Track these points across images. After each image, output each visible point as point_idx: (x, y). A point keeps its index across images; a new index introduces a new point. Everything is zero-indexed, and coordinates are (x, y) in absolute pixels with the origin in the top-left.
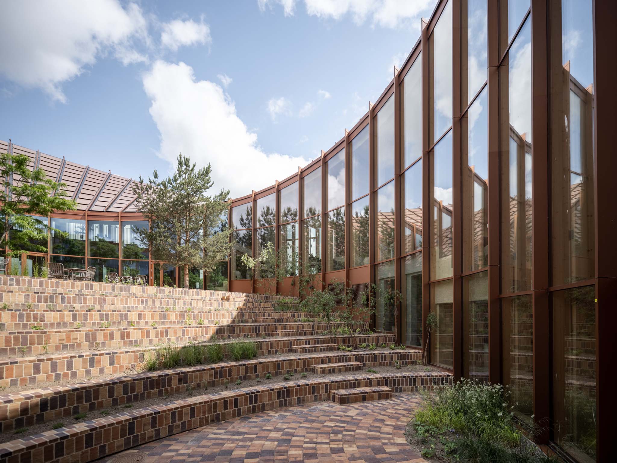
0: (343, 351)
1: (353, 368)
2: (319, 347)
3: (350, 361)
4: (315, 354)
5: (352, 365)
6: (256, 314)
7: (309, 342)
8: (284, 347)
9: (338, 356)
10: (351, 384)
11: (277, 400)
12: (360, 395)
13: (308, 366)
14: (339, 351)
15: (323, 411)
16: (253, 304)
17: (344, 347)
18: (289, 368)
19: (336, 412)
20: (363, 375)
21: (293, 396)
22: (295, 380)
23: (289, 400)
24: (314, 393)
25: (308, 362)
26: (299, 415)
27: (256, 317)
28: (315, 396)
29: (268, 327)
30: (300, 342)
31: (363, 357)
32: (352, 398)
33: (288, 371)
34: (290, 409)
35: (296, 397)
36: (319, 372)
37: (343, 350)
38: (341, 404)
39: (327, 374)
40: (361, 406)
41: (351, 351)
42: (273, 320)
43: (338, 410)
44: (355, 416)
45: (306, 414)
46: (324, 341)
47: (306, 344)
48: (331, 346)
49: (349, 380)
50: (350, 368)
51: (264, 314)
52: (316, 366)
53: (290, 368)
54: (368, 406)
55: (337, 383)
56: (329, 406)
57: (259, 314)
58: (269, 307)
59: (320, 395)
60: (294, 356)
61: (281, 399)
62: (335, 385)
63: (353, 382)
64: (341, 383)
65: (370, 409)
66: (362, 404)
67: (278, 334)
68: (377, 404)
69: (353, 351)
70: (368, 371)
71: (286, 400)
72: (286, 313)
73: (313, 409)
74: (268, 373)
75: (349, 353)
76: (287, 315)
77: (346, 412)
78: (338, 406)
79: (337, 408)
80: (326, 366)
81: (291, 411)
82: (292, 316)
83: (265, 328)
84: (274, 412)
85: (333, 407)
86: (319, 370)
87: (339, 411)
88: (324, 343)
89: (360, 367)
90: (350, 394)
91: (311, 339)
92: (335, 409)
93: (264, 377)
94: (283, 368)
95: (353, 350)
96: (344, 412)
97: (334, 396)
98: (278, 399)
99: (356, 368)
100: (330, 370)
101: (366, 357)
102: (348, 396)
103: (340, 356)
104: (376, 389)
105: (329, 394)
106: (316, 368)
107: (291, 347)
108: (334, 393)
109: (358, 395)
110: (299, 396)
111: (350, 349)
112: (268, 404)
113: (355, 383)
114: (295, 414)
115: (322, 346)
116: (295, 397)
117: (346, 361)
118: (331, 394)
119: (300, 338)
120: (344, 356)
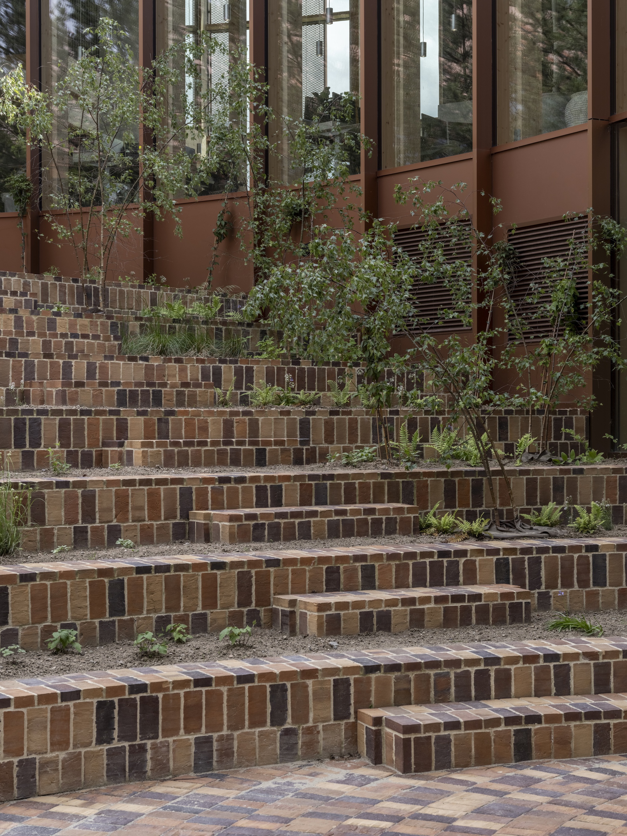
0: (439, 538)
1: (483, 612)
2: (324, 514)
3: (471, 579)
4: (301, 548)
5: (477, 597)
6: (30, 366)
7: (277, 491)
8: (154, 514)
9: (411, 555)
10: (463, 678)
11: (94, 748)
12: (502, 728)
13: (264, 600)
14: (424, 538)
15: (313, 797)
16: (18, 322)
17: (447, 519)
18: (168, 609)
19: (374, 802)
20: (525, 642)
21: (175, 732)
22: (194, 658)
23: (154, 747)
24: (277, 720)
25: (263, 579)
26: (197, 812)
27: (29, 377)
28: (287, 732)
29: (79, 424)
30: (233, 493)
31: (535, 563)
32: (463, 742)
33: (162, 622)
34: (160, 789)
35: (192, 737)
36: (312, 628)
37: (442, 531)
38: (406, 770)
39: (350, 636)
40: (503, 780)
41: (480, 537)
42: (110, 395)
43: (391, 793)
44: (466, 817)
45: (232, 809)
46: (350, 488)
47: (261, 503)
48: (386, 511)
49: (455, 663)
50: (466, 611)
51: (67, 367)
52: (299, 598)
53: (173, 605)
54: (539, 780)
55: (393, 676)
56: (347, 781)
57: (42, 365)
58: (96, 337)
59: (310, 731)
60: (200, 552)
61: (116, 744)
62: (383, 684)
63: (473, 670)
64: (412, 675)
65: (543, 793)
66: (511, 773)
67: (130, 453)
68: (582, 772)
69: (490, 538)
70: (555, 627)
71: (142, 748)
72: (178, 361)
73: (269, 791)
74: (64, 627)
75: (471, 545)
76: (183, 370)
77: (425, 804)
78: (394, 780)
79: (386, 787)
80: (350, 597)
81: (160, 796)
82: (205, 376)
83: (64, 426)
84: (79, 802)
85: (365, 781)
86: (312, 616)
87: (393, 799)
88: (350, 500)
89: (515, 608)
90: (454, 725)
91: (288, 478)
92: (376, 790)
93: (44, 646)
94: (137, 608)
95: (494, 533)
96: (415, 801)
97: (378, 734)
98: (100, 741)
99: (499, 609)
100: (366, 618)
101: (551, 563)
102: (443, 733)
103: (424, 555)
104: (583, 706)
105: (353, 728)
106: (299, 610)
107: (185, 515)
108: (378, 721)
109: (492, 731)
110: (203, 733)
111: (475, 526)
112: (54, 762)
113: (482, 676)
114: (178, 810)
115: (338, 513)
116: (182, 736)
117: (454, 581)
118: (364, 726)
119: (234, 473)
120: (443, 554)
